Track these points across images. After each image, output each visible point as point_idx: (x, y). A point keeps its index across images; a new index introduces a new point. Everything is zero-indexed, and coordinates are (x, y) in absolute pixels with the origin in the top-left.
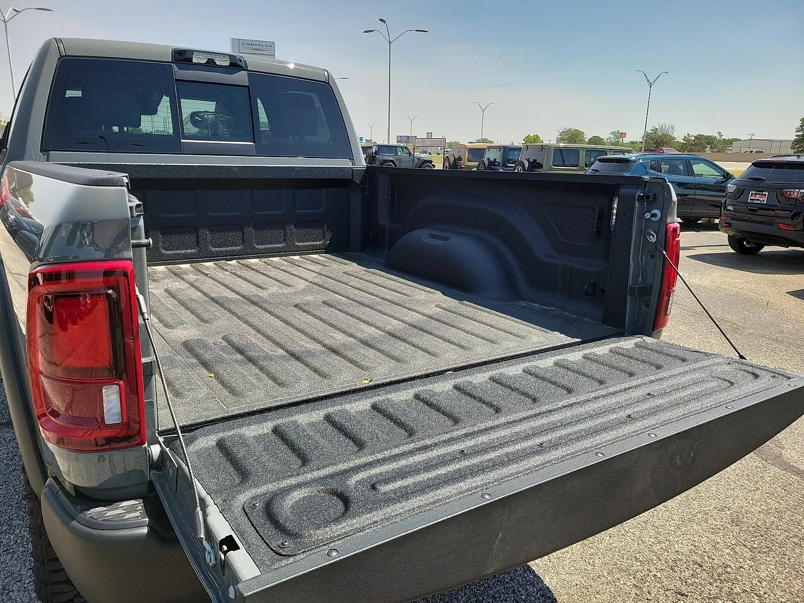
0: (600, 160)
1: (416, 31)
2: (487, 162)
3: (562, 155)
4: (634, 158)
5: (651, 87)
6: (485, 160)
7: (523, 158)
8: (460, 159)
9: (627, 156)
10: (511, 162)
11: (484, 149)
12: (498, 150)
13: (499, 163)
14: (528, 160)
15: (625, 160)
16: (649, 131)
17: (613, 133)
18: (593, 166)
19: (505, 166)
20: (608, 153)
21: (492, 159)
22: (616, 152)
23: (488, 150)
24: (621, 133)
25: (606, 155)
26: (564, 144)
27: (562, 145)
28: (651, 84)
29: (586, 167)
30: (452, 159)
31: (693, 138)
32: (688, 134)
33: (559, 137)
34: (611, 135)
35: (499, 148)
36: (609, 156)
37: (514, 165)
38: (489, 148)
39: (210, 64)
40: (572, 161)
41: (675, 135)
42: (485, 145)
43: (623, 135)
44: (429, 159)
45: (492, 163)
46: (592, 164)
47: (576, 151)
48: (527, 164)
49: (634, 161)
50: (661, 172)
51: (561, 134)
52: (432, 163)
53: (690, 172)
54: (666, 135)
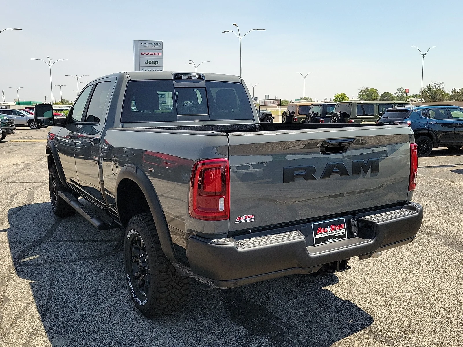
0: (388, 111)
1: (258, 30)
2: (312, 114)
3: (363, 108)
4: (411, 109)
5: (423, 58)
6: (311, 113)
7: (336, 111)
8: (293, 113)
9: (406, 107)
10: (328, 114)
11: (310, 106)
12: (319, 106)
13: (320, 115)
14: (340, 112)
15: (405, 111)
16: (425, 87)
17: (399, 90)
18: (384, 115)
19: (324, 116)
20: (394, 106)
21: (315, 112)
22: (400, 105)
23: (312, 106)
24: (405, 90)
25: (393, 107)
26: (363, 101)
27: (362, 102)
28: (423, 55)
29: (379, 115)
30: (288, 114)
31: (459, 91)
32: (455, 88)
33: (360, 94)
34: (398, 91)
35: (320, 105)
36: (394, 108)
37: (331, 116)
38: (313, 105)
39: (189, 79)
40: (370, 112)
41: (445, 89)
42: (310, 103)
43: (406, 90)
44: (270, 113)
45: (316, 115)
46: (383, 113)
47: (372, 105)
48: (339, 115)
49: (411, 111)
50: (429, 117)
51: (361, 92)
52: (272, 116)
53: (450, 116)
54: (438, 90)
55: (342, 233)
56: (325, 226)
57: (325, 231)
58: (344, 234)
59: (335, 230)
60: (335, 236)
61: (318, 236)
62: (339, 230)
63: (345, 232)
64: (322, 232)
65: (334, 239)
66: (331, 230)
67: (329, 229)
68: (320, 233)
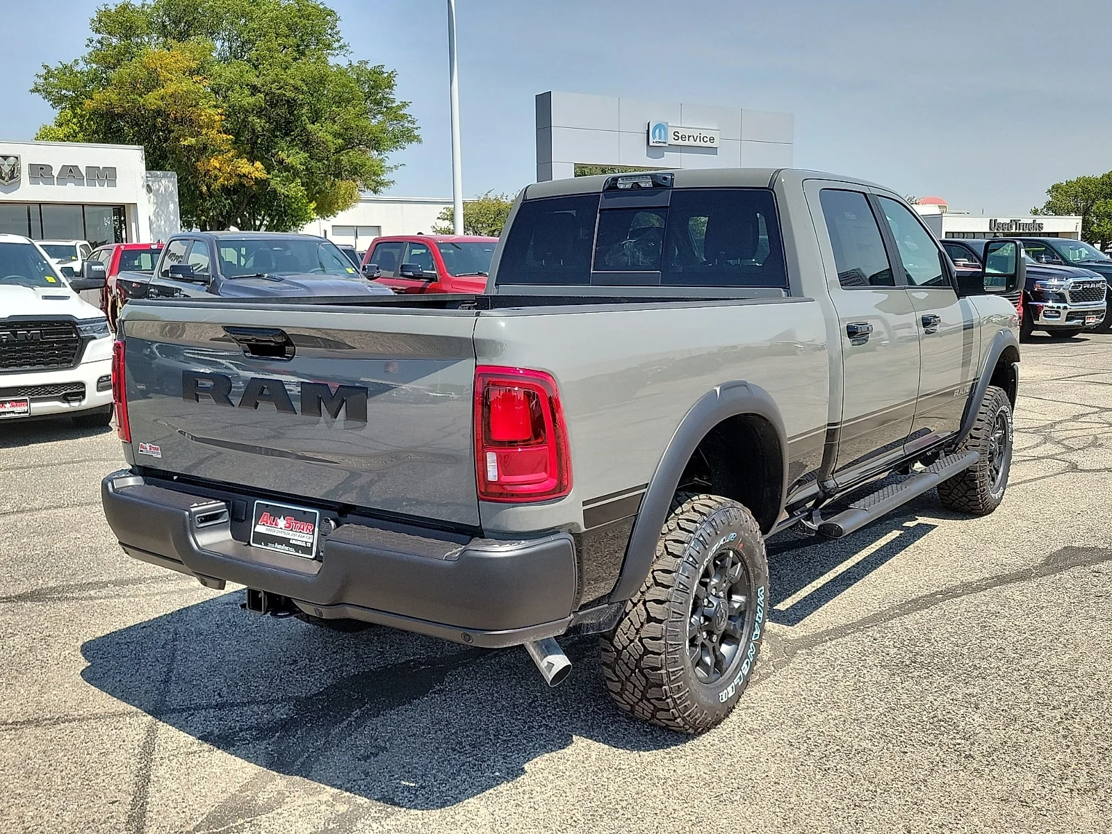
39: (635, 188)
55: (306, 542)
56: (276, 513)
57: (274, 523)
58: (309, 545)
59: (292, 530)
60: (291, 542)
61: (260, 529)
62: (300, 534)
63: (312, 544)
64: (269, 522)
65: (287, 548)
66: (285, 527)
67: (282, 522)
68: (264, 524)
